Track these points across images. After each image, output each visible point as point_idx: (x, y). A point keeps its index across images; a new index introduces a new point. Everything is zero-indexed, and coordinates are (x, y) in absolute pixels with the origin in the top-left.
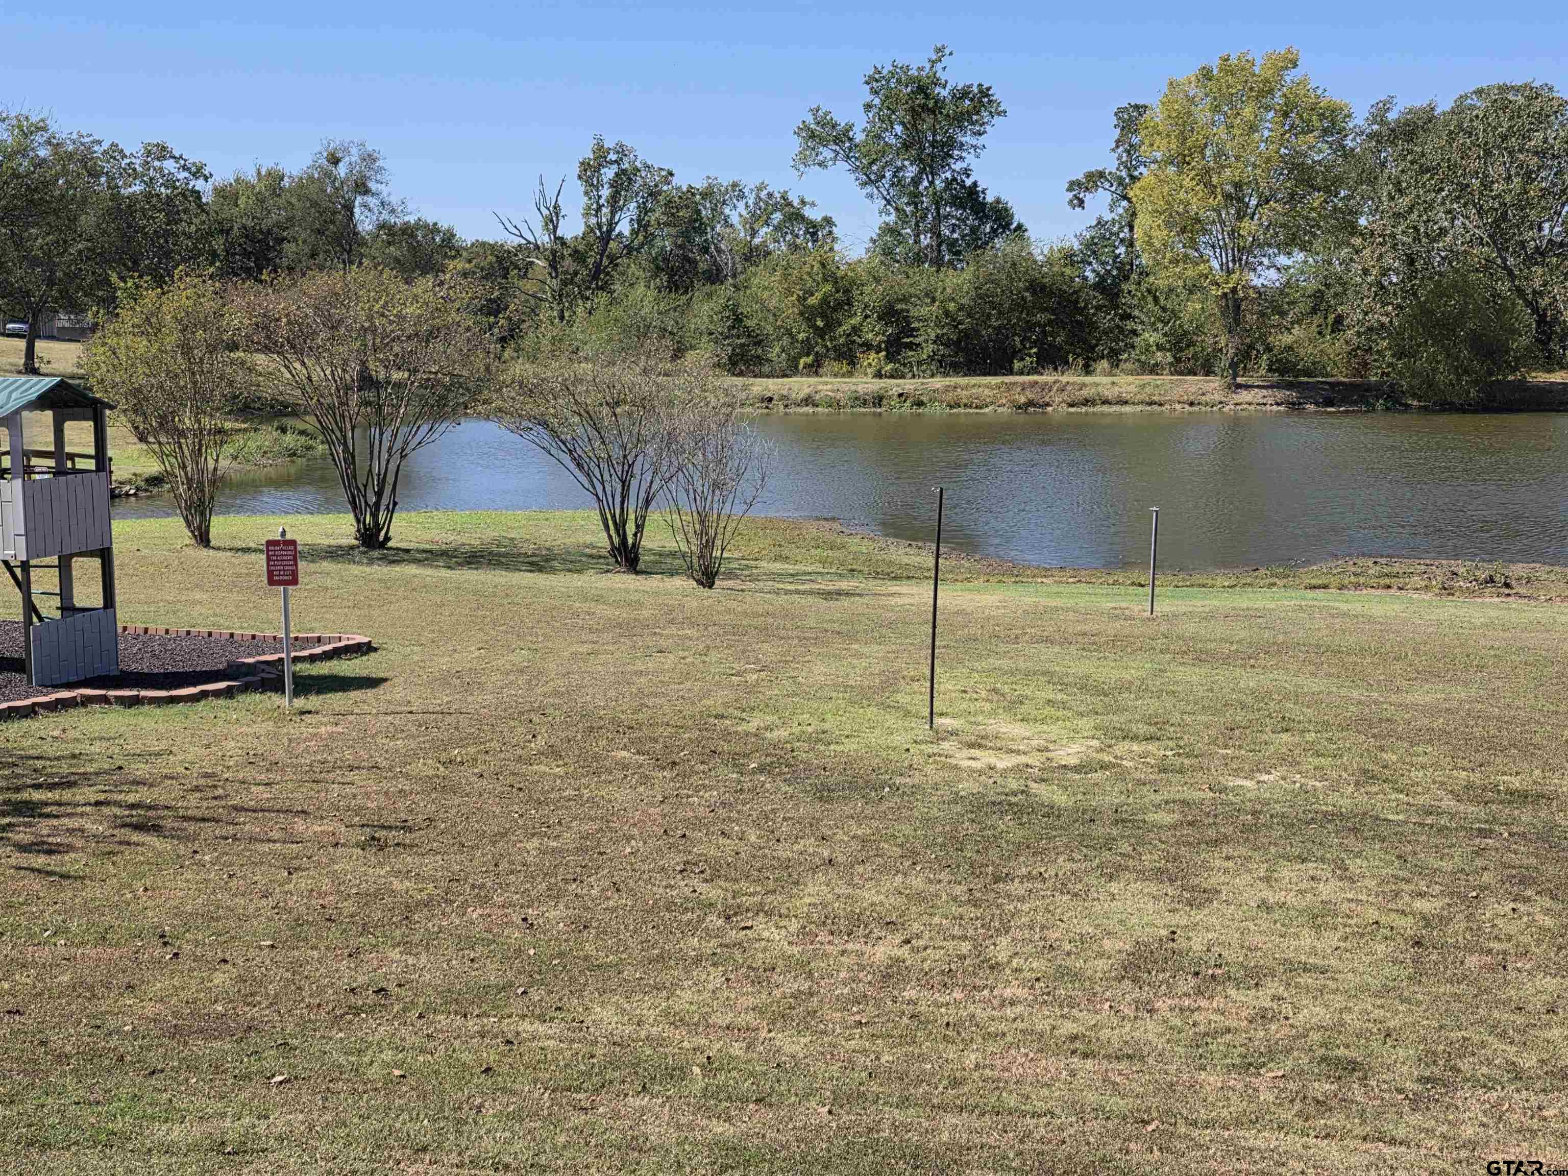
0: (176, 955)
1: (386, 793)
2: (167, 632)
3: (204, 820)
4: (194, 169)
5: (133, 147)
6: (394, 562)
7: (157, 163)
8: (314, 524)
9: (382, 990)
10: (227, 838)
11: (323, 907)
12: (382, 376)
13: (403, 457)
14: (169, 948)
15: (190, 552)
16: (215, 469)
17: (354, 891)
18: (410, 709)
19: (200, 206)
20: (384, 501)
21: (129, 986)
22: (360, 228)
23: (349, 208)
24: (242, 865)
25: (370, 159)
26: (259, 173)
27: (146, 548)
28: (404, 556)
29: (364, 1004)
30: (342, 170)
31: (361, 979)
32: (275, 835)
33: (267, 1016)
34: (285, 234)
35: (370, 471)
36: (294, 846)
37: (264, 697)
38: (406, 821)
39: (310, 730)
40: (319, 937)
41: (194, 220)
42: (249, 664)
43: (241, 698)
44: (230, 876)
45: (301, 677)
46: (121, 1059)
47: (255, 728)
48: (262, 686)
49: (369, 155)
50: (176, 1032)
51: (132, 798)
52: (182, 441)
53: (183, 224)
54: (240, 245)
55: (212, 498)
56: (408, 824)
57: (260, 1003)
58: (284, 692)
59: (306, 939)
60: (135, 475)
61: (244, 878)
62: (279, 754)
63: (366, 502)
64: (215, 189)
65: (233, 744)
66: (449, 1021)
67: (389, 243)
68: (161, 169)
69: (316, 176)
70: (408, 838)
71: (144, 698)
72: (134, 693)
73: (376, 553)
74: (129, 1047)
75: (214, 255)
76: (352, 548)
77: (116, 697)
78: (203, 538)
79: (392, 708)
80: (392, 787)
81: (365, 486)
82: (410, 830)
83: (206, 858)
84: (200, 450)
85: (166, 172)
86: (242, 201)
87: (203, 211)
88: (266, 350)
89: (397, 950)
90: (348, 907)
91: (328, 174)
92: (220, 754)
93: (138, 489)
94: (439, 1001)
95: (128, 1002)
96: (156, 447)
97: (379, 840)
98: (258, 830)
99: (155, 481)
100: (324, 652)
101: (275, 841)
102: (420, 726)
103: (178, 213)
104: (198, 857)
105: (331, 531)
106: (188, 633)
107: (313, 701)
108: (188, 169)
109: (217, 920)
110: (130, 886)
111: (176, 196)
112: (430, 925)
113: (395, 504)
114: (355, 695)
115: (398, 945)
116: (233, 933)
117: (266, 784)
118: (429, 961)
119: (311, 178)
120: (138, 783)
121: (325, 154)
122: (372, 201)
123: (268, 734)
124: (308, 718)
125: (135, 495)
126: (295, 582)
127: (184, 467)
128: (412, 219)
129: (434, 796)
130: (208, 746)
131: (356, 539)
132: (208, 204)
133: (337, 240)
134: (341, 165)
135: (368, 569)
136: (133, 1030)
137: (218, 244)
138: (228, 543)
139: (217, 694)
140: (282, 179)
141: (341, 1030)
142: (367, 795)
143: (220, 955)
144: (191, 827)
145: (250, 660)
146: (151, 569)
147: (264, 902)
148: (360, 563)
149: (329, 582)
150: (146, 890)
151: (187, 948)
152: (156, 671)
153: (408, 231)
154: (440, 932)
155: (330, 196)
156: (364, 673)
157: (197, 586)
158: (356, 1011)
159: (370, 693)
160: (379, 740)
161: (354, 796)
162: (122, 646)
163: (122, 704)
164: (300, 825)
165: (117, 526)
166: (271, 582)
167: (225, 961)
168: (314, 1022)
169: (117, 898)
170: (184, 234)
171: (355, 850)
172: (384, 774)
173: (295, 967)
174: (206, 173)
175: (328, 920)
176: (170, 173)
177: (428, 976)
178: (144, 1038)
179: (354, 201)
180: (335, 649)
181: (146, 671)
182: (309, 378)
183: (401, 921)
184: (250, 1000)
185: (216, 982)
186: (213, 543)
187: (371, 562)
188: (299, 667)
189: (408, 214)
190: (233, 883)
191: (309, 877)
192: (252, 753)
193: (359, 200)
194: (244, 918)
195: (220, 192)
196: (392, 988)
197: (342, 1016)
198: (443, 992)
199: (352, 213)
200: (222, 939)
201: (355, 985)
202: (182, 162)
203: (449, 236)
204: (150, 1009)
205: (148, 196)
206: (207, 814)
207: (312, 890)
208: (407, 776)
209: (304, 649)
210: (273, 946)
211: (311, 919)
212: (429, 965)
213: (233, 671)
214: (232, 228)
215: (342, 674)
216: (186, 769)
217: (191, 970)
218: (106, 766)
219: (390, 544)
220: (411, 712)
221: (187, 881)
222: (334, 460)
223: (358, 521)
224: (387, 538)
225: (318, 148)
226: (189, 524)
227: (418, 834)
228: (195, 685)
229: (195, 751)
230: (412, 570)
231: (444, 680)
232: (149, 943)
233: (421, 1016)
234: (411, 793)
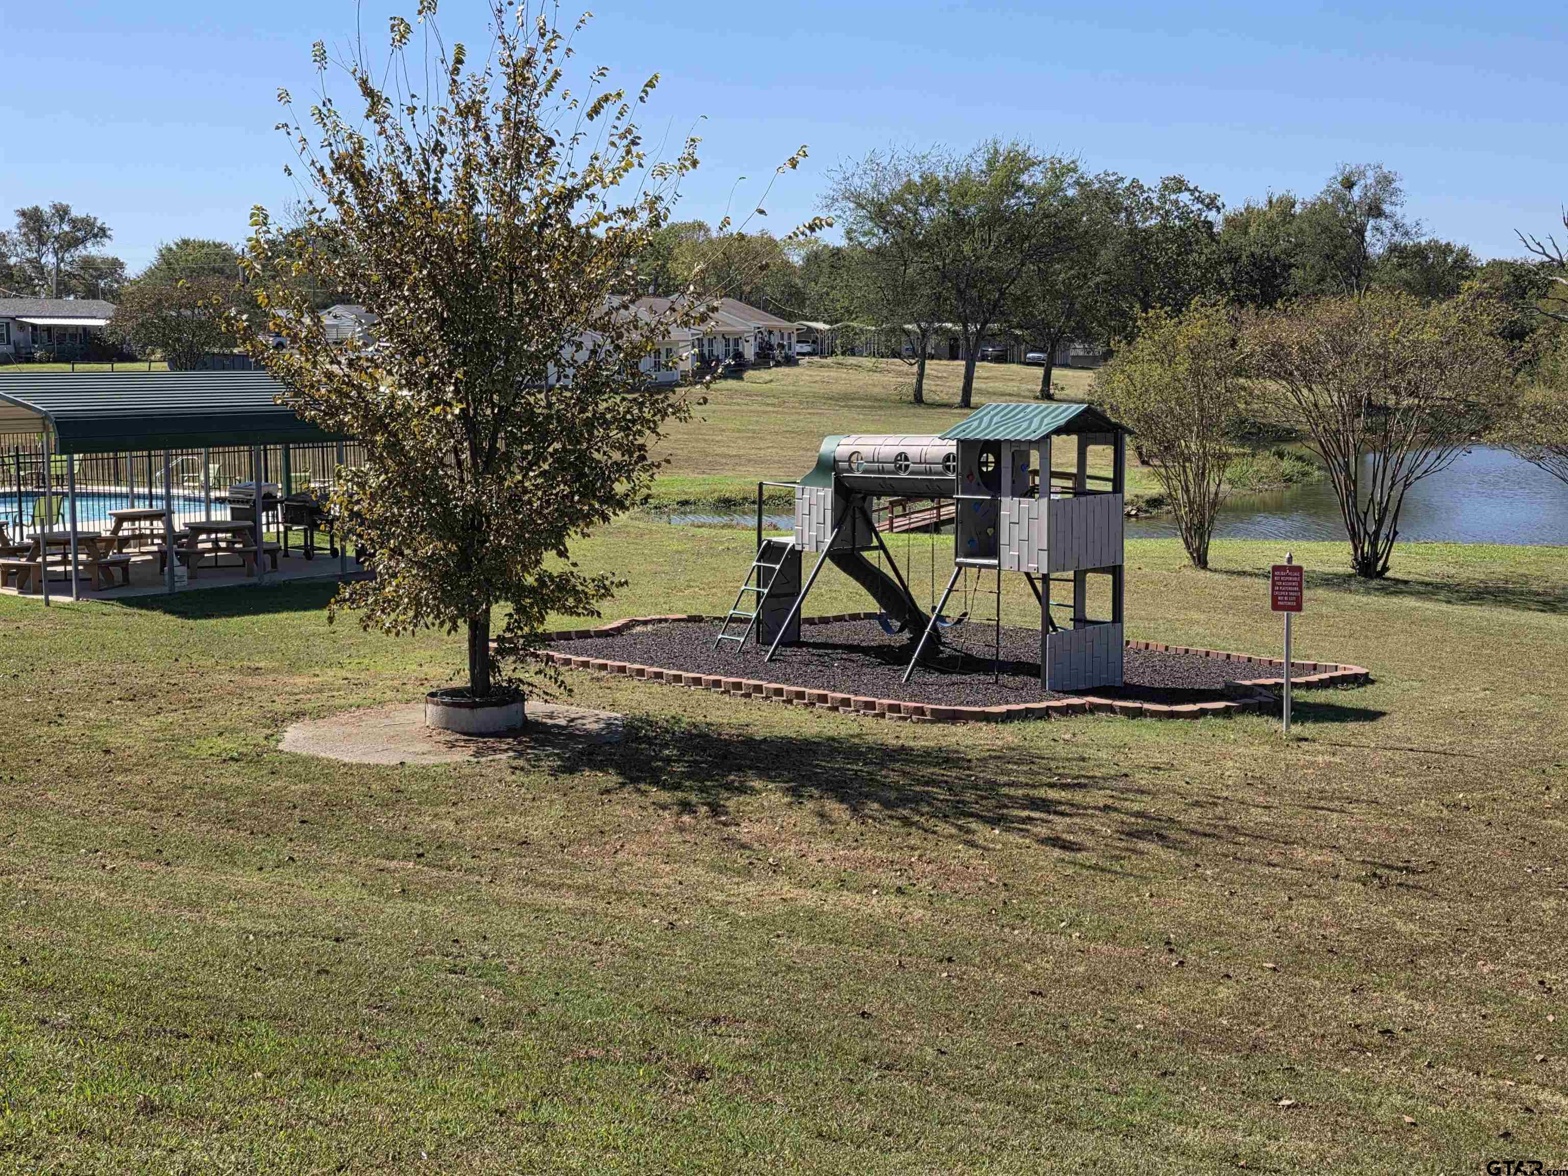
0: (1181, 963)
1: (1387, 830)
2: (1167, 648)
3: (1205, 835)
4: (1207, 201)
5: (1151, 181)
6: (1391, 593)
7: (1173, 197)
8: (1309, 551)
9: (1388, 1031)
10: (1227, 856)
11: (1324, 937)
12: (1391, 402)
13: (1406, 486)
14: (1174, 956)
15: (1188, 572)
16: (1216, 494)
17: (1356, 926)
18: (1410, 746)
19: (1212, 236)
20: (1384, 531)
21: (1139, 987)
22: (1370, 250)
23: (1360, 232)
24: (1243, 884)
25: (1385, 181)
26: (1270, 202)
27: (1146, 566)
28: (1400, 587)
29: (1370, 1043)
30: (1356, 193)
31: (1367, 1017)
32: (1274, 858)
33: (1271, 1037)
34: (1292, 260)
35: (1372, 500)
36: (1294, 872)
37: (1260, 720)
38: (1409, 862)
39: (1307, 758)
40: (1321, 967)
41: (1205, 251)
42: (1246, 686)
43: (1239, 719)
44: (1231, 894)
45: (1298, 703)
46: (1135, 1055)
47: (1252, 750)
48: (1259, 709)
49: (1385, 177)
50: (1184, 1038)
51: (1136, 807)
52: (1187, 464)
53: (1194, 254)
54: (1247, 273)
55: (1211, 522)
56: (1411, 865)
57: (1264, 1024)
58: (1281, 717)
59: (1307, 967)
60: (1137, 496)
61: (1245, 897)
62: (1276, 778)
63: (1365, 529)
64: (1226, 219)
65: (1231, 763)
66: (1460, 1075)
67: (1400, 266)
68: (1177, 202)
69: (1330, 200)
70: (1412, 880)
71: (1148, 710)
72: (1138, 705)
73: (1374, 583)
74: (1140, 1044)
75: (1221, 282)
76: (1350, 576)
77: (1121, 707)
78: (1201, 561)
79: (1391, 742)
80: (1394, 824)
81: (1366, 514)
82: (1414, 872)
83: (1208, 872)
84: (1203, 473)
85: (1182, 204)
86: (1252, 230)
87: (1213, 240)
88: (1275, 376)
89: (1402, 993)
90: (1350, 941)
91: (1341, 199)
92: (1219, 772)
93: (1139, 510)
94: (1449, 1053)
95: (1138, 1001)
96: (1163, 470)
97: (1380, 878)
98: (1257, 851)
99: (1155, 502)
100: (1321, 680)
101: (1274, 865)
102: (1422, 764)
103: (1190, 244)
104: (1200, 870)
105: (1326, 558)
106: (1187, 651)
107: (1309, 729)
108: (1202, 202)
109: (1221, 934)
110: (1137, 889)
111: (1189, 228)
112: (1437, 972)
113: (1396, 533)
114: (1352, 726)
115: (1404, 988)
116: (1235, 949)
117: (1265, 807)
118: (1436, 1010)
119: (1325, 204)
120: (1143, 792)
121: (1340, 179)
122: (1385, 224)
123: (1265, 757)
124: (1304, 745)
125: (1136, 515)
126: (1299, 608)
127: (1187, 491)
128: (1423, 241)
129: (1437, 839)
130: (1207, 763)
131: (1353, 567)
132: (1219, 234)
133: (1345, 266)
134: (1355, 188)
135: (1364, 599)
136: (1145, 1029)
137: (1226, 272)
138: (1224, 566)
139: (1216, 713)
140: (1293, 206)
141: (1346, 1065)
142: (1367, 830)
143: (1223, 969)
144: (1194, 841)
145: (1247, 683)
146: (1151, 587)
147: (1265, 924)
148: (1357, 592)
149: (1324, 610)
150: (1151, 896)
151: (1192, 958)
152: (1157, 685)
153: (1420, 253)
154: (1448, 981)
155: (1341, 221)
156: (1362, 705)
157: (1194, 606)
158: (1363, 1048)
159: (1367, 726)
160: (1378, 775)
161: (1354, 830)
162: (1125, 660)
163: (1126, 715)
164: (1299, 852)
165: (1130, 545)
166: (1275, 607)
167: (1228, 976)
168: (1319, 1052)
169: (1125, 900)
170: (1194, 264)
171: (1356, 885)
172: (1385, 810)
173: (1300, 993)
174: (1219, 204)
175: (1330, 951)
176: (1186, 206)
177: (1436, 1026)
178: (1155, 1039)
179: (1365, 225)
180: (1331, 678)
181: (1148, 685)
182: (1316, 405)
183: (1405, 964)
184: (1254, 1019)
185: (1221, 996)
186: (1210, 565)
187: (1368, 592)
188: (1296, 693)
189: (1422, 235)
190: (1235, 901)
191: (1309, 905)
192: (1250, 774)
193: (1372, 222)
194: (1245, 937)
195: (1228, 221)
196: (1398, 1030)
197: (1347, 1051)
198: (1452, 1044)
199: (1363, 237)
200: (1226, 954)
201: (1359, 1021)
202: (1197, 194)
203: (1464, 255)
204: (1160, 1012)
205: (1164, 228)
206: (1208, 830)
207: (1313, 919)
208: (1409, 815)
209: (1300, 675)
210: (1275, 969)
211: (1312, 948)
212: (1437, 1014)
213: (1230, 692)
214: (1240, 256)
215: (1338, 704)
216: (1187, 783)
217: (1196, 980)
218: (1113, 772)
219: (1388, 574)
220: (1412, 750)
221: (1190, 892)
222: (1335, 487)
223: (1356, 550)
224: (1385, 568)
225: (1333, 174)
226: (1188, 546)
227: (1422, 877)
228: (1194, 703)
229: (1195, 767)
230: (1410, 602)
231: (1447, 718)
232: (1155, 947)
233: (1430, 1066)
234: (1413, 833)
